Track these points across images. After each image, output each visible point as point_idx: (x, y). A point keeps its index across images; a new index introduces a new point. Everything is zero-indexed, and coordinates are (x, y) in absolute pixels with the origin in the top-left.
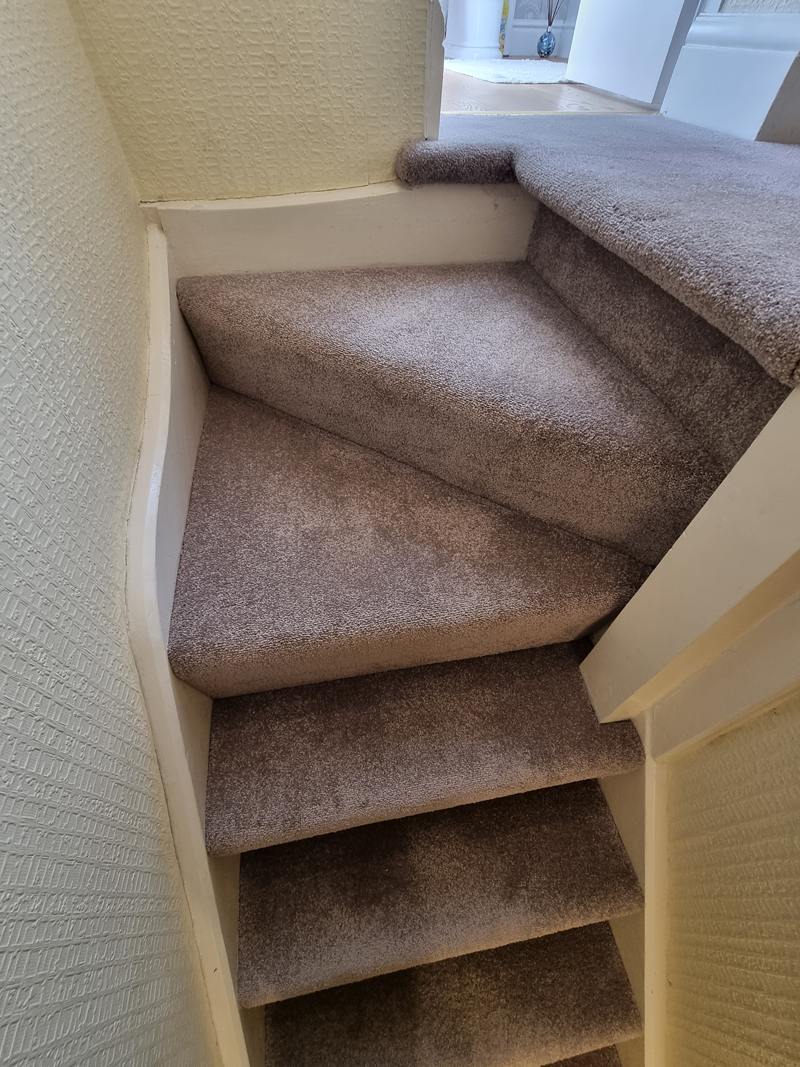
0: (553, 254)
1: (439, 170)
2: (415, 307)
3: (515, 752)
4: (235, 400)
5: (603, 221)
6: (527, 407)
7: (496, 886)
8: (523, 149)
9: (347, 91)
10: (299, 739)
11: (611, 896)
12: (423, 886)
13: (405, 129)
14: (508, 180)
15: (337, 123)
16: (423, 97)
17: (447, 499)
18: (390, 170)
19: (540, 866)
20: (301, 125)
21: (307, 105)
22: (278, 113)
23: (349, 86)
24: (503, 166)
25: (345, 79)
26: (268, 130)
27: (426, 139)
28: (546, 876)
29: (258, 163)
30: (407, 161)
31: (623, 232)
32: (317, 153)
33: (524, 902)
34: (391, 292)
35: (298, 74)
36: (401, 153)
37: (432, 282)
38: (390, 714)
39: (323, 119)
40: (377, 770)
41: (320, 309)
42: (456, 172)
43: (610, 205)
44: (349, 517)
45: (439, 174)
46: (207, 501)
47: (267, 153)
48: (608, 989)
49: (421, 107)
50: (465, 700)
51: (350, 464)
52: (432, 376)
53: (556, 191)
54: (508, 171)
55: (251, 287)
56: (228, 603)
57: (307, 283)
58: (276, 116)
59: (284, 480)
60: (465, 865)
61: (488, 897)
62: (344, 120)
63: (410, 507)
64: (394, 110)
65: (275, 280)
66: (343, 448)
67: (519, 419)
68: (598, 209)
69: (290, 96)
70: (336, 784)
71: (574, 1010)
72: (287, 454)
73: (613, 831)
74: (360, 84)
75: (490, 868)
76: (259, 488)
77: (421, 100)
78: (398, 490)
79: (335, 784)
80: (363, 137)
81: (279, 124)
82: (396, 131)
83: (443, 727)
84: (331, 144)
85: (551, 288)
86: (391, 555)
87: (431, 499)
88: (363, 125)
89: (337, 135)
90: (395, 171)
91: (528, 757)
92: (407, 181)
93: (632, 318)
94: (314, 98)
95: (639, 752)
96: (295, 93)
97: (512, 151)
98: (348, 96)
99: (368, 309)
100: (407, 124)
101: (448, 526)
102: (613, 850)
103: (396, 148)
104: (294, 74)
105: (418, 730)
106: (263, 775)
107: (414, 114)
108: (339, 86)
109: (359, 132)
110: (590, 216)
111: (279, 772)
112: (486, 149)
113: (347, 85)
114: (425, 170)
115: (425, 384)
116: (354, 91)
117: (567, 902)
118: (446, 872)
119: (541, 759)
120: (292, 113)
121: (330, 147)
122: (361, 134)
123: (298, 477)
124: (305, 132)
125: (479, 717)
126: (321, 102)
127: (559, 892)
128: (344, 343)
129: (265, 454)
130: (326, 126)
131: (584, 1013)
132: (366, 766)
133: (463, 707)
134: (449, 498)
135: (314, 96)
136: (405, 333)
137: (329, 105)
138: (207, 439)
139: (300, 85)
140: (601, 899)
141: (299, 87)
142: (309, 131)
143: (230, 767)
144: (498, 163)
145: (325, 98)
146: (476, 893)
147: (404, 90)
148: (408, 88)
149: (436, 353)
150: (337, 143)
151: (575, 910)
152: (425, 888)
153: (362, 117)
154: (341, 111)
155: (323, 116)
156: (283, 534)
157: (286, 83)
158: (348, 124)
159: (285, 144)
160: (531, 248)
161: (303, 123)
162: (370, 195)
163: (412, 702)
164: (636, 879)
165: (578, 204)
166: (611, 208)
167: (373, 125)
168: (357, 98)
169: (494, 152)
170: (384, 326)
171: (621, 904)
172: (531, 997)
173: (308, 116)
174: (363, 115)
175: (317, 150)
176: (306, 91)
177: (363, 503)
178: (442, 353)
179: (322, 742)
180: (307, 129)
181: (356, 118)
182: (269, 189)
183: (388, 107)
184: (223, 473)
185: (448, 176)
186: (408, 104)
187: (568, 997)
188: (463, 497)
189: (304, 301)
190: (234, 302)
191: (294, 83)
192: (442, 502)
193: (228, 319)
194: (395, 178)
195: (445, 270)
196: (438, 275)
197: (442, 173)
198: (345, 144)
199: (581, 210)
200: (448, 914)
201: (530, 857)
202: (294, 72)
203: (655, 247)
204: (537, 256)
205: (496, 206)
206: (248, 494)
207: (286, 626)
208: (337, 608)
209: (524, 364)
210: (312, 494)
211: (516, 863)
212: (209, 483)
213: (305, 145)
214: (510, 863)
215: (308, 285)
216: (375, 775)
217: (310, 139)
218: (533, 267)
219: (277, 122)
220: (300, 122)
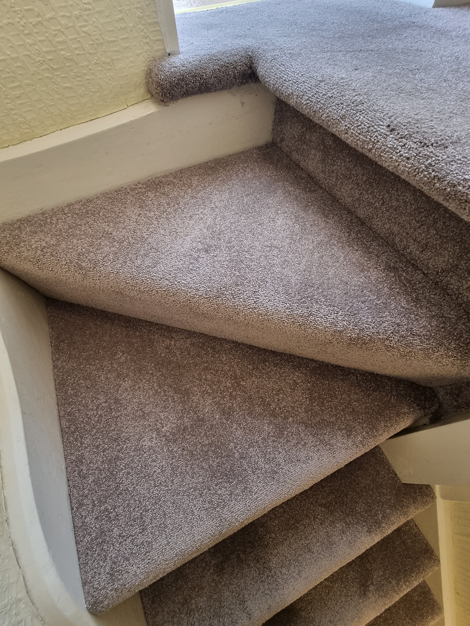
0: (299, 140)
1: (190, 86)
2: (202, 219)
3: (356, 527)
4: (71, 311)
5: (378, 142)
6: (333, 319)
7: (354, 590)
8: (261, 51)
9: (78, 18)
10: (207, 574)
11: (421, 569)
12: (310, 608)
13: (147, 48)
14: (250, 81)
15: (78, 55)
16: (156, 12)
17: (266, 366)
18: (142, 90)
19: (376, 565)
20: (42, 63)
21: (41, 41)
22: (14, 55)
23: (78, 13)
24: (245, 70)
25: (71, 6)
26: (8, 75)
27: (169, 54)
28: (382, 571)
29: (12, 109)
30: (158, 82)
31: (408, 159)
32: (68, 87)
33: (373, 594)
34: (176, 206)
35: (18, 9)
36: (149, 73)
37: (207, 185)
38: (265, 527)
39: (63, 53)
40: (269, 578)
41: (121, 242)
42: (206, 85)
43: (382, 123)
44: (196, 407)
45: (191, 89)
46: (77, 428)
47: (17, 98)
48: (420, 598)
49: (157, 23)
50: (312, 497)
51: (182, 353)
52: (241, 300)
53: (312, 102)
54: (250, 73)
55: (50, 230)
56: (124, 536)
57: (100, 212)
58: (12, 59)
59: (135, 386)
60: (331, 583)
61: (351, 599)
62: (84, 50)
63: (240, 382)
64: (131, 31)
65: (70, 215)
66: (172, 338)
67: (329, 330)
68: (369, 127)
69: (18, 35)
70: (245, 602)
71: (405, 620)
72: (129, 357)
73: (412, 524)
74: (89, 9)
75: (347, 579)
76: (117, 401)
77: (155, 16)
78: (227, 368)
79: (243, 602)
80: (108, 64)
81: (19, 67)
82: (138, 52)
83: (304, 525)
84: (79, 77)
85: (302, 169)
86: (241, 437)
87: (254, 369)
88: (105, 52)
89: (82, 67)
90: (148, 90)
91: (366, 529)
92: (163, 101)
93: (396, 210)
94: (46, 32)
95: (432, 497)
96: (23, 31)
97: (250, 54)
98: (80, 24)
99: (162, 232)
100: (147, 43)
101: (274, 392)
102: (416, 537)
103: (144, 68)
104: (13, 9)
105: (288, 534)
106: (190, 616)
107: (152, 32)
108: (68, 14)
109: (103, 59)
110: (360, 134)
111: (201, 608)
112: (228, 57)
113: (76, 12)
114: (178, 89)
115: (237, 309)
116: (85, 17)
117: (398, 584)
118: (321, 592)
119: (374, 527)
120: (28, 53)
121: (79, 79)
122: (106, 61)
123: (145, 379)
124: (48, 69)
125: (324, 508)
126: (55, 35)
127: (392, 579)
128: (152, 279)
129: (111, 363)
130: (68, 59)
131: (411, 619)
132: (261, 578)
133: (312, 503)
134: (267, 363)
135: (44, 30)
136: (203, 254)
137: (64, 37)
138: (58, 359)
139: (25, 21)
140: (417, 573)
141: (25, 23)
142: (52, 67)
143: (163, 618)
144: (240, 68)
145: (58, 30)
146: (343, 599)
147: (136, 8)
148: (139, 5)
149: (238, 274)
150: (85, 74)
151: (404, 586)
152: (312, 609)
153: (102, 44)
154: (79, 41)
155: (62, 50)
156: (150, 444)
157: (9, 21)
158: (90, 54)
159: (32, 85)
160: (275, 132)
161: (44, 61)
162: (132, 119)
163: (277, 511)
164: (433, 551)
165: (342, 118)
166: (385, 127)
167: (115, 49)
168: (92, 24)
169: (235, 59)
170: (182, 250)
171: (428, 571)
172: (380, 621)
173: (46, 52)
174: (102, 41)
175: (68, 85)
176: (34, 25)
177: (203, 389)
178: (242, 271)
179: (225, 569)
180: (50, 66)
181: (96, 46)
182: (33, 132)
183: (125, 28)
184: (81, 394)
185: (199, 90)
186: (143, 22)
187: (400, 613)
188: (277, 360)
189: (103, 236)
190: (39, 252)
191: (18, 20)
192: (263, 369)
193: (38, 267)
194: (149, 96)
195: (213, 167)
196: (209, 175)
197: (193, 88)
198: (93, 73)
199: (346, 126)
200: (330, 621)
201: (369, 561)
202: (14, 7)
203: (459, 184)
204: (282, 140)
205: (243, 104)
206: (109, 410)
207: (179, 543)
208: (215, 509)
209: (314, 269)
210: (160, 393)
211: (361, 569)
212: (72, 408)
213: (53, 82)
214: (358, 570)
215: (101, 214)
216: (270, 583)
217: (57, 75)
218: (280, 149)
219: (15, 65)
220: (40, 60)
